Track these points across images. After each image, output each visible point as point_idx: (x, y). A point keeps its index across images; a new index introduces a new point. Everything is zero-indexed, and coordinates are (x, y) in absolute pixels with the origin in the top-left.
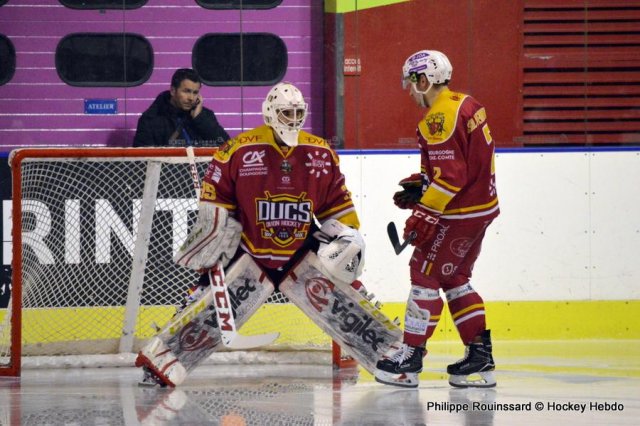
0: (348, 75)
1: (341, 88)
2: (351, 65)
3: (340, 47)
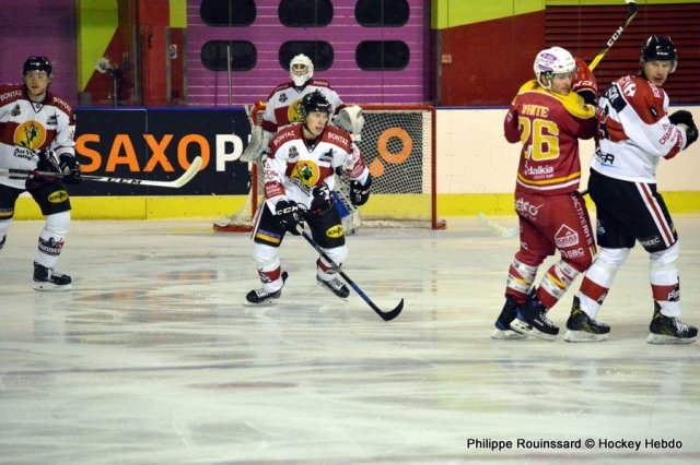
0: (444, 65)
1: (440, 72)
2: (446, 59)
3: (439, 49)
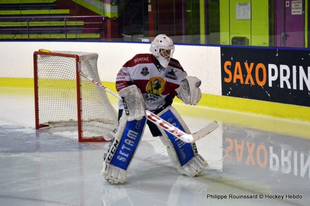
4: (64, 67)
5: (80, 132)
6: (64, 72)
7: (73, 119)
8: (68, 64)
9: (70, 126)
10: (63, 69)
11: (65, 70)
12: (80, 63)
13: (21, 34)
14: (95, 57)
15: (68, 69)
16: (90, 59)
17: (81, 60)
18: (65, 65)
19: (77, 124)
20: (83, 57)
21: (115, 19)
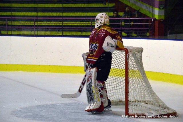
4: (116, 58)
5: (127, 109)
6: (116, 62)
7: (122, 99)
8: (119, 56)
9: (120, 105)
10: (115, 60)
11: (117, 60)
12: (129, 54)
13: (86, 31)
14: (141, 50)
15: (119, 59)
16: (136, 52)
17: (129, 52)
18: (117, 57)
19: (125, 103)
20: (131, 50)
21: (162, 20)
